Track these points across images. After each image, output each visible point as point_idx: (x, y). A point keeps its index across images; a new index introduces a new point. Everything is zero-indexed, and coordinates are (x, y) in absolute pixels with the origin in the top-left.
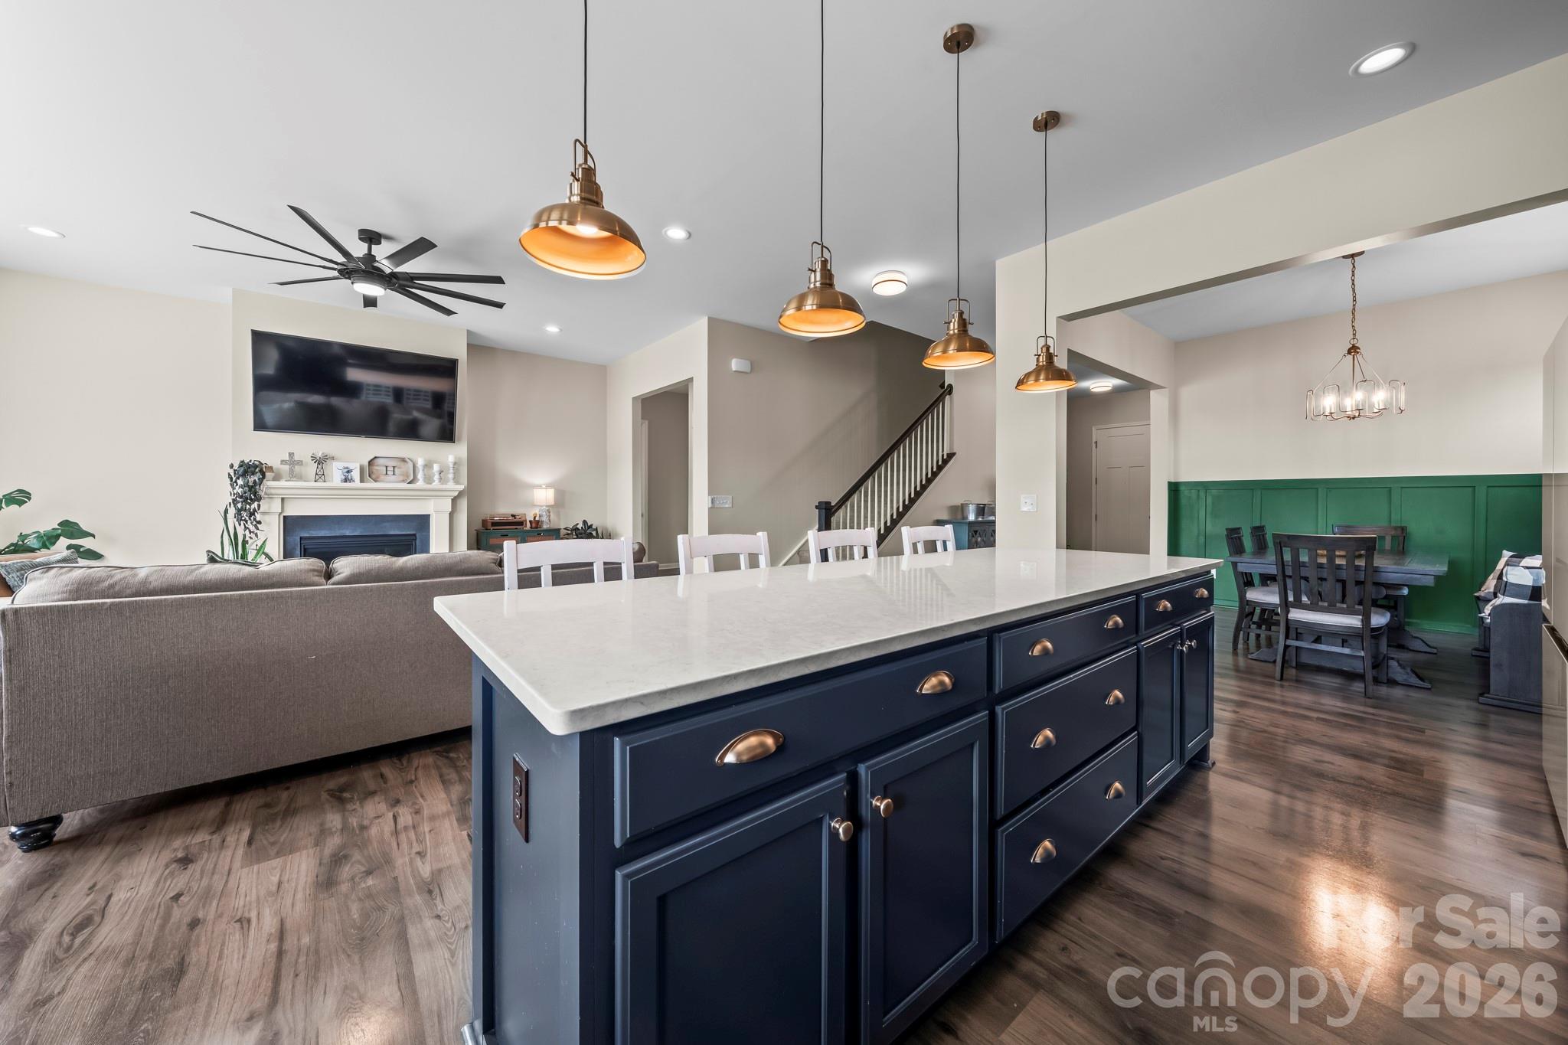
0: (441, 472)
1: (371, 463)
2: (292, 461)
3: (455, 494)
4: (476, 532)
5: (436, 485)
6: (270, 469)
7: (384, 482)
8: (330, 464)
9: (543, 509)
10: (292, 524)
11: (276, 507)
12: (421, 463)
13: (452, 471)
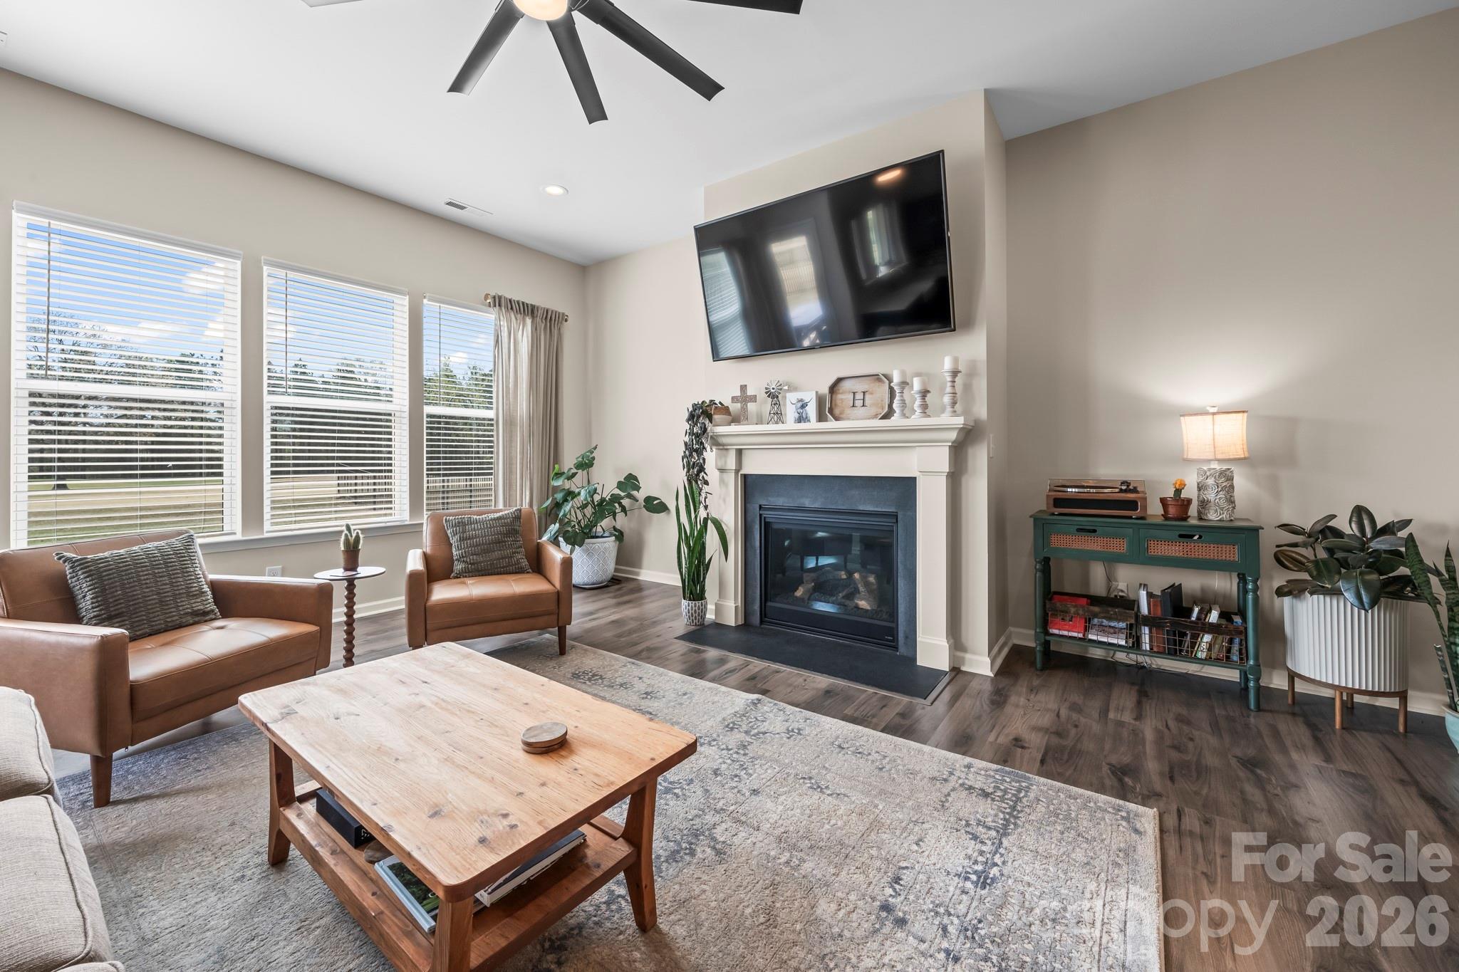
0: (924, 393)
1: (833, 389)
2: (744, 397)
3: (953, 435)
4: (1032, 519)
5: (916, 420)
6: (725, 410)
7: (849, 419)
8: (785, 397)
9: (1210, 470)
10: (751, 486)
11: (731, 463)
12: (896, 379)
13: (949, 389)
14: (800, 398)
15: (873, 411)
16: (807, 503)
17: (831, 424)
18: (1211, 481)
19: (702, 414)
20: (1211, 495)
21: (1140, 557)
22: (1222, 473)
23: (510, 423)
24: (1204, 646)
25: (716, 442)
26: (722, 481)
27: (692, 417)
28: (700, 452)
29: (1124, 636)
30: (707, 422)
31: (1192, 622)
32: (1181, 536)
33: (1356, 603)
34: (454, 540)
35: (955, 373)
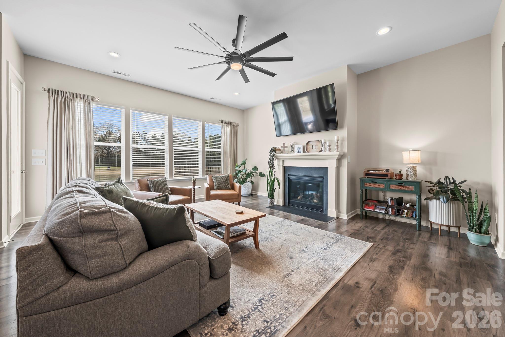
0: (330, 146)
1: (307, 144)
2: (284, 146)
3: (337, 157)
4: (360, 179)
5: (328, 153)
6: (279, 150)
7: (311, 152)
8: (295, 146)
9: (409, 166)
10: (286, 169)
11: (281, 163)
12: (323, 142)
13: (336, 145)
14: (299, 146)
15: (317, 150)
16: (300, 174)
17: (307, 154)
18: (409, 169)
19: (273, 151)
20: (409, 173)
21: (388, 189)
22: (412, 167)
23: (225, 153)
24: (405, 213)
25: (277, 158)
26: (279, 168)
27: (271, 152)
28: (272, 160)
29: (384, 211)
30: (275, 153)
31: (403, 207)
32: (399, 184)
33: (442, 201)
34: (214, 181)
35: (338, 140)
